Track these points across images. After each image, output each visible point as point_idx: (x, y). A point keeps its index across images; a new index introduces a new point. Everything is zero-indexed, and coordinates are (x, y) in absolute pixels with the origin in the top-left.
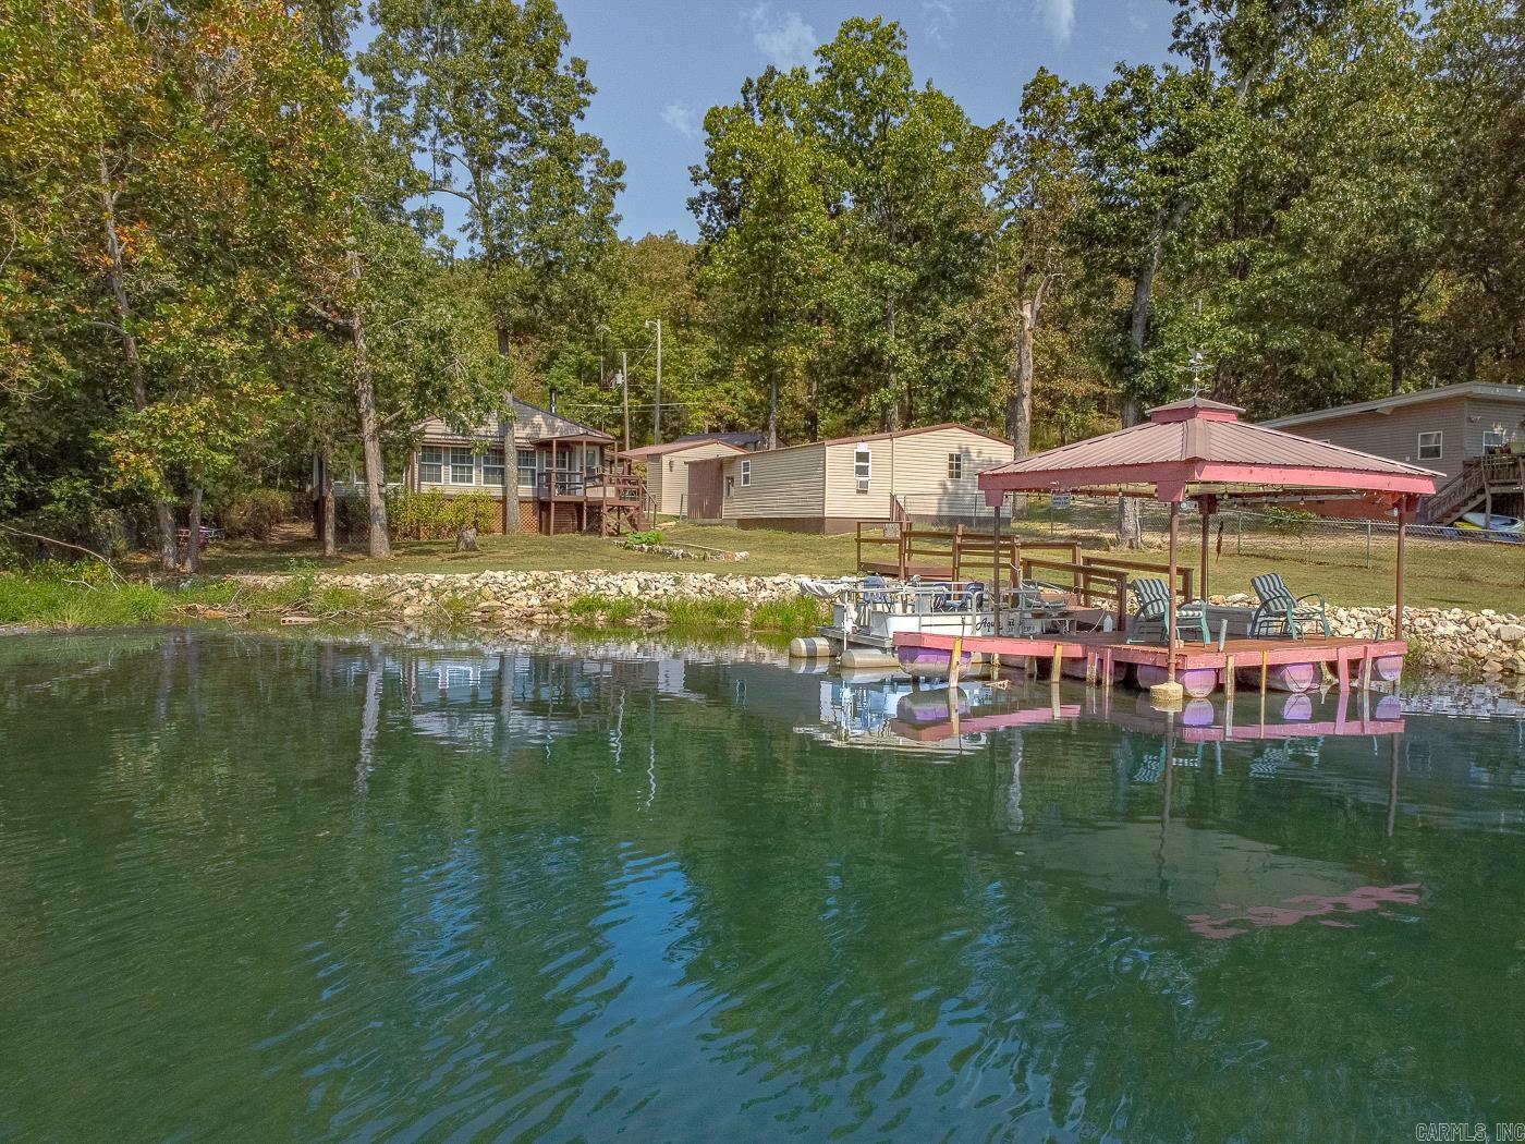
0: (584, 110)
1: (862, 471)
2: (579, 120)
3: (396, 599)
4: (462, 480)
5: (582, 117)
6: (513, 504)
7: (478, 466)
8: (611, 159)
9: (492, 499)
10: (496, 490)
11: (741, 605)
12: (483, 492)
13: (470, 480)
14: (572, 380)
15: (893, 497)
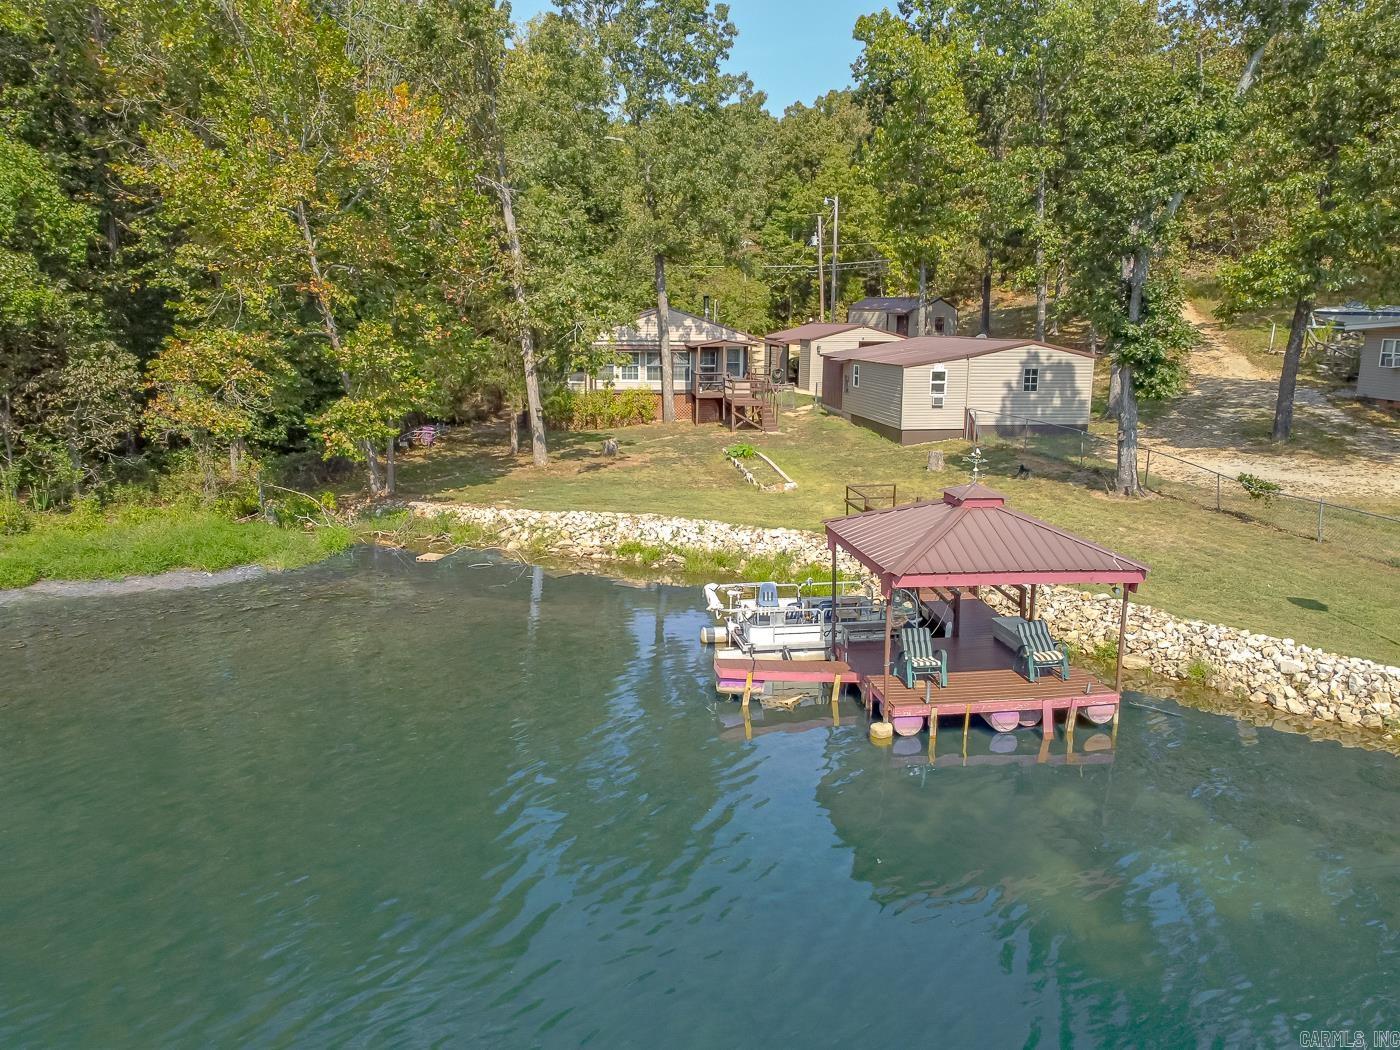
0: (729, 51)
1: (938, 388)
2: (724, 60)
3: (504, 535)
4: (630, 377)
5: (727, 57)
6: (669, 397)
7: (643, 366)
8: (755, 90)
9: (655, 393)
10: (656, 385)
11: (742, 555)
12: (644, 388)
13: (636, 377)
14: (781, 238)
15: (967, 410)
